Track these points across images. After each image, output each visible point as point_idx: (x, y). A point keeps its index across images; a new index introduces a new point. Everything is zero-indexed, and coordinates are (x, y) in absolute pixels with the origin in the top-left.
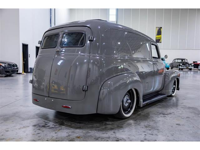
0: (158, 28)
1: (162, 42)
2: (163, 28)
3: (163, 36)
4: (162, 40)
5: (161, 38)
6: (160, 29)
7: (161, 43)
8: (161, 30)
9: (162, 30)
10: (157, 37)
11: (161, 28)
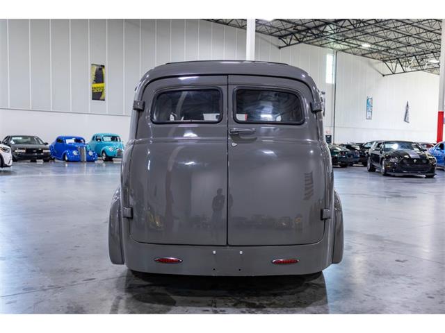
0: (95, 68)
1: (106, 99)
2: (106, 67)
3: (107, 85)
4: (106, 94)
5: (103, 90)
6: (100, 69)
7: (104, 100)
8: (104, 73)
9: (106, 72)
10: (95, 88)
11: (103, 66)
